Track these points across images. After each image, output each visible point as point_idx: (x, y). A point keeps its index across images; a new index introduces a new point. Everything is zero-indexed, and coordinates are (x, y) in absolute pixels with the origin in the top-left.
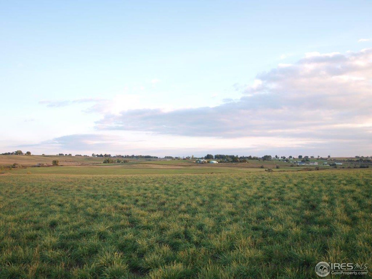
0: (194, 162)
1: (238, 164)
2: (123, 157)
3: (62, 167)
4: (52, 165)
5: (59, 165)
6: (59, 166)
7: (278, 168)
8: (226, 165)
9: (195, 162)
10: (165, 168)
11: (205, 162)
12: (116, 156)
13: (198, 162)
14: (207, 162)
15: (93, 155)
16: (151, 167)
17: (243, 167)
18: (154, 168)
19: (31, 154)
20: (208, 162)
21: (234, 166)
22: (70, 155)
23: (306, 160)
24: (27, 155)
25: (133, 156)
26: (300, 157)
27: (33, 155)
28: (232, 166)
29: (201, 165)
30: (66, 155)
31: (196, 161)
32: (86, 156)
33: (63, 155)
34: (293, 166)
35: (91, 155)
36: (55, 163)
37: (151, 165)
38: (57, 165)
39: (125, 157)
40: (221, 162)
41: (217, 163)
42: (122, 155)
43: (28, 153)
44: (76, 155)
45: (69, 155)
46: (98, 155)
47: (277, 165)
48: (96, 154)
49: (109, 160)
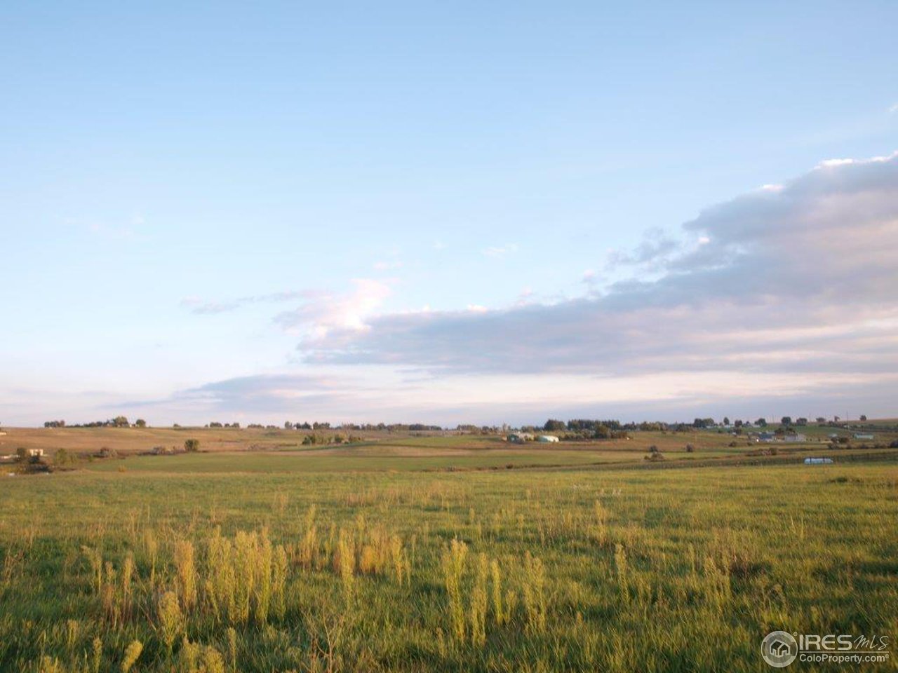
2: (357, 428)
4: (184, 449)
12: (341, 425)
15: (287, 424)
19: (147, 425)
22: (236, 425)
24: (137, 427)
25: (381, 427)
27: (150, 428)
30: (227, 425)
32: (273, 427)
33: (220, 425)
35: (282, 426)
36: (192, 446)
39: (364, 428)
42: (356, 424)
43: (141, 423)
44: (249, 427)
45: (232, 426)
46: (298, 426)
48: (294, 422)
49: (313, 435)
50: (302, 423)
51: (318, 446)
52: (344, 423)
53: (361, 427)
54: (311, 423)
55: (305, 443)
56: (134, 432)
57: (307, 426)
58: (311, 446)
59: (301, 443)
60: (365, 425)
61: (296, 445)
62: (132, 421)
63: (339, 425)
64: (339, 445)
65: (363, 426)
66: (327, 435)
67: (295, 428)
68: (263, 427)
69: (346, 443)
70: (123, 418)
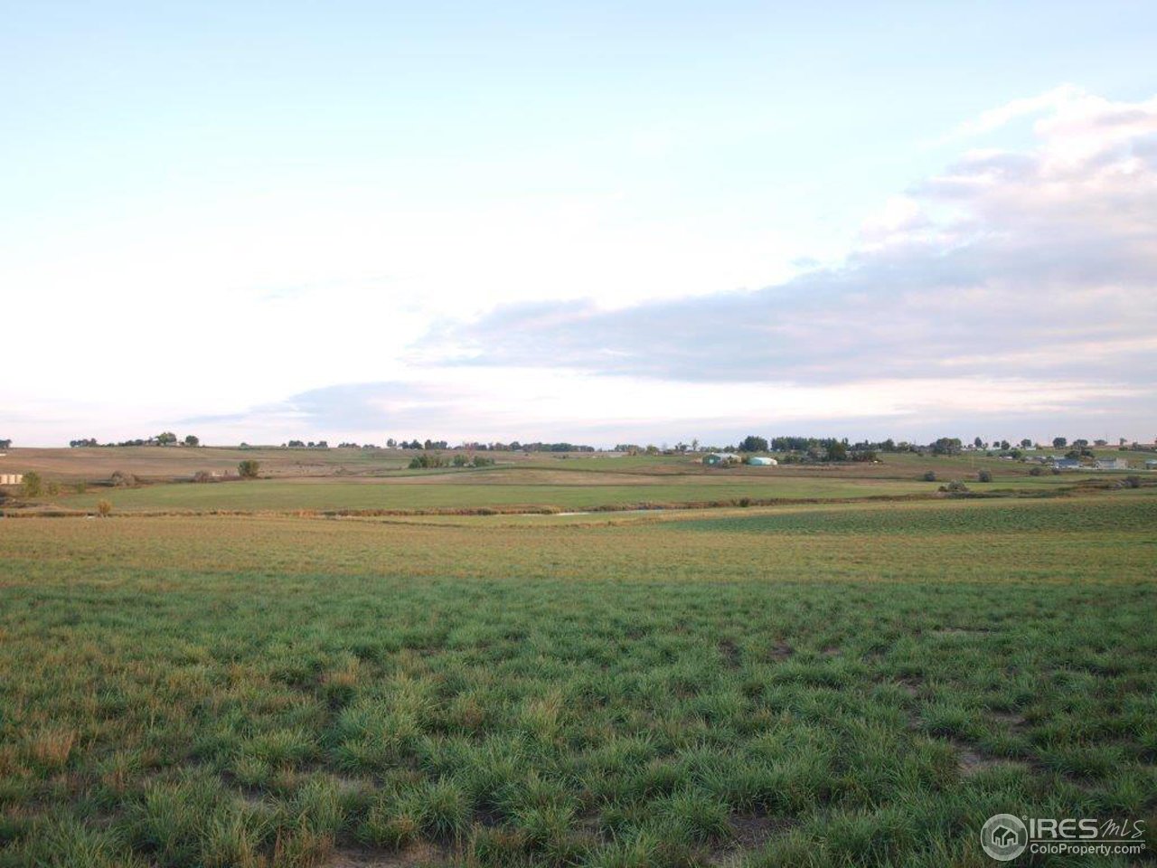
0: (699, 463)
1: (847, 467)
2: (483, 448)
3: (268, 480)
5: (259, 475)
6: (260, 478)
7: (985, 481)
8: (805, 469)
9: (700, 461)
10: (594, 481)
11: (736, 462)
12: (462, 445)
13: (711, 461)
14: (740, 461)
15: (390, 443)
16: (546, 480)
17: (862, 478)
18: (557, 482)
19: (201, 443)
20: (745, 462)
21: (830, 473)
22: (323, 444)
23: (1081, 452)
24: (187, 446)
25: (515, 446)
26: (1059, 442)
27: (204, 447)
28: (825, 473)
29: (724, 471)
30: (311, 444)
31: (704, 459)
32: (372, 446)
33: (302, 445)
34: (1036, 475)
35: (384, 445)
37: (550, 472)
38: (254, 476)
39: (492, 448)
40: (788, 461)
41: (775, 463)
42: (481, 442)
43: (192, 441)
44: (340, 446)
45: (318, 445)
46: (405, 445)
47: (983, 469)
48: (399, 440)
49: (425, 457)
50: (410, 442)
51: (434, 471)
52: (466, 442)
53: (488, 447)
54: (422, 442)
55: (413, 466)
56: (184, 452)
57: (416, 445)
58: (421, 471)
59: (407, 466)
60: (494, 444)
61: (400, 469)
62: (181, 438)
63: (458, 445)
64: (460, 469)
65: (490, 445)
66: (444, 455)
67: (401, 448)
68: (359, 447)
69: (470, 466)
70: (171, 435)
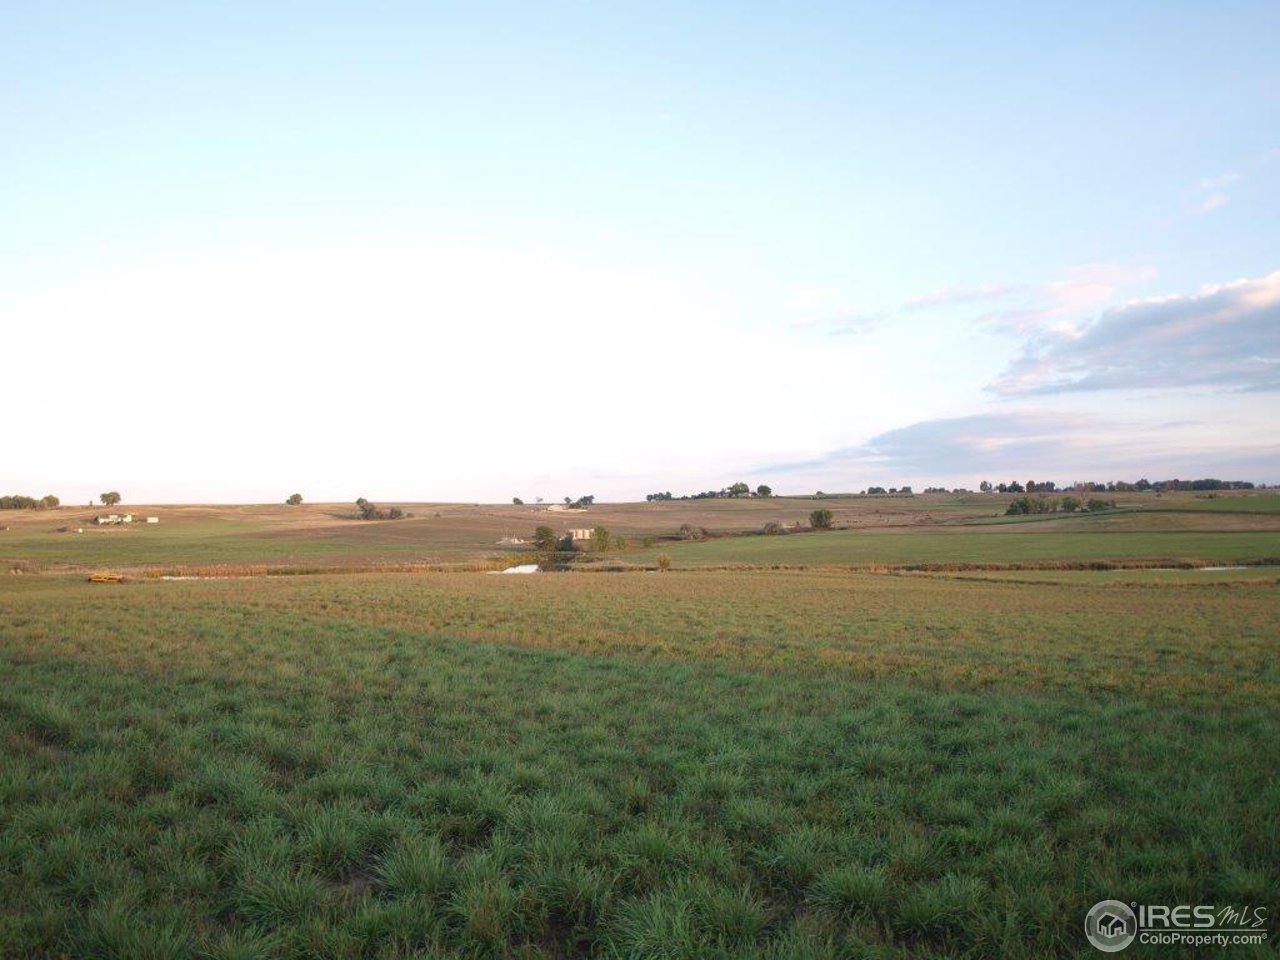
2: (1101, 488)
4: (809, 525)
12: (1073, 486)
15: (984, 486)
19: (773, 494)
22: (907, 490)
24: (760, 498)
25: (1143, 485)
27: (777, 497)
30: (893, 490)
32: (963, 491)
33: (883, 491)
35: (977, 489)
36: (821, 521)
39: (1112, 488)
42: (1098, 482)
43: (764, 491)
44: (926, 491)
45: (901, 492)
46: (1002, 488)
49: (1027, 502)
50: (1008, 484)
51: (1036, 517)
52: (1078, 482)
53: (1107, 487)
54: (1023, 483)
55: (1011, 512)
56: (755, 503)
57: (1015, 488)
58: (1022, 517)
59: (1005, 512)
60: (1115, 484)
61: (996, 516)
62: (753, 488)
63: (1069, 486)
64: (1071, 514)
65: (1110, 484)
66: (1051, 497)
67: (998, 491)
68: (948, 492)
69: (1083, 511)
70: (743, 485)
